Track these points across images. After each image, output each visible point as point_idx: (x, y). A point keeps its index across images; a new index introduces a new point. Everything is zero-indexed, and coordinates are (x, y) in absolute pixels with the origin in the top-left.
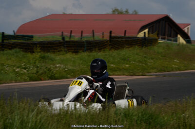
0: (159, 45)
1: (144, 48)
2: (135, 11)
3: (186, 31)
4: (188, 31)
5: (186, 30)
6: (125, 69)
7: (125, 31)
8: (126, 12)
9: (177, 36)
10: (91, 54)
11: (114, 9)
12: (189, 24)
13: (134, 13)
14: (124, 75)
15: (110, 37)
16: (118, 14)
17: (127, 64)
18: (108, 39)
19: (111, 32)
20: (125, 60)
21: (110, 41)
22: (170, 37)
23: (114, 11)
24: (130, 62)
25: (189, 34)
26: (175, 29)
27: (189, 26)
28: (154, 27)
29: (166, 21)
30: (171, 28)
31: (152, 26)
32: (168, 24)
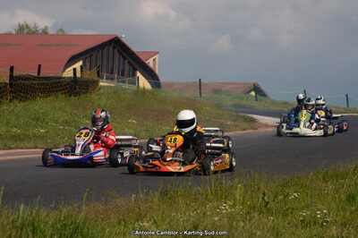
0: (102, 91)
1: (72, 97)
2: (61, 30)
3: (151, 65)
4: (154, 64)
5: (150, 62)
6: (38, 137)
7: (40, 66)
8: (44, 31)
9: (134, 75)
12: (157, 53)
13: (60, 33)
14: (36, 148)
15: (11, 77)
16: (28, 33)
17: (42, 128)
18: (8, 81)
19: (12, 69)
20: (39, 120)
21: (11, 84)
22: (123, 75)
24: (47, 123)
25: (157, 72)
26: (131, 61)
27: (156, 56)
28: (93, 58)
29: (114, 48)
30: (125, 59)
31: (90, 56)
32: (118, 51)
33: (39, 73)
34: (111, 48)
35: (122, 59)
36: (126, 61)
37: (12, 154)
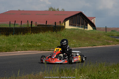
2: (63, 9)
3: (93, 22)
5: (92, 21)
6: (38, 46)
7: (47, 21)
8: (58, 10)
10: (17, 36)
11: (50, 8)
12: (95, 18)
13: (62, 10)
16: (52, 11)
17: (40, 43)
19: (32, 22)
20: (40, 40)
22: (83, 25)
23: (50, 9)
24: (42, 41)
25: (95, 24)
26: (86, 20)
27: (95, 19)
28: (73, 19)
29: (80, 16)
30: (84, 19)
31: (72, 19)
32: (82, 17)
33: (46, 24)
34: (79, 16)
35: (83, 20)
36: (84, 20)
37: (26, 53)
